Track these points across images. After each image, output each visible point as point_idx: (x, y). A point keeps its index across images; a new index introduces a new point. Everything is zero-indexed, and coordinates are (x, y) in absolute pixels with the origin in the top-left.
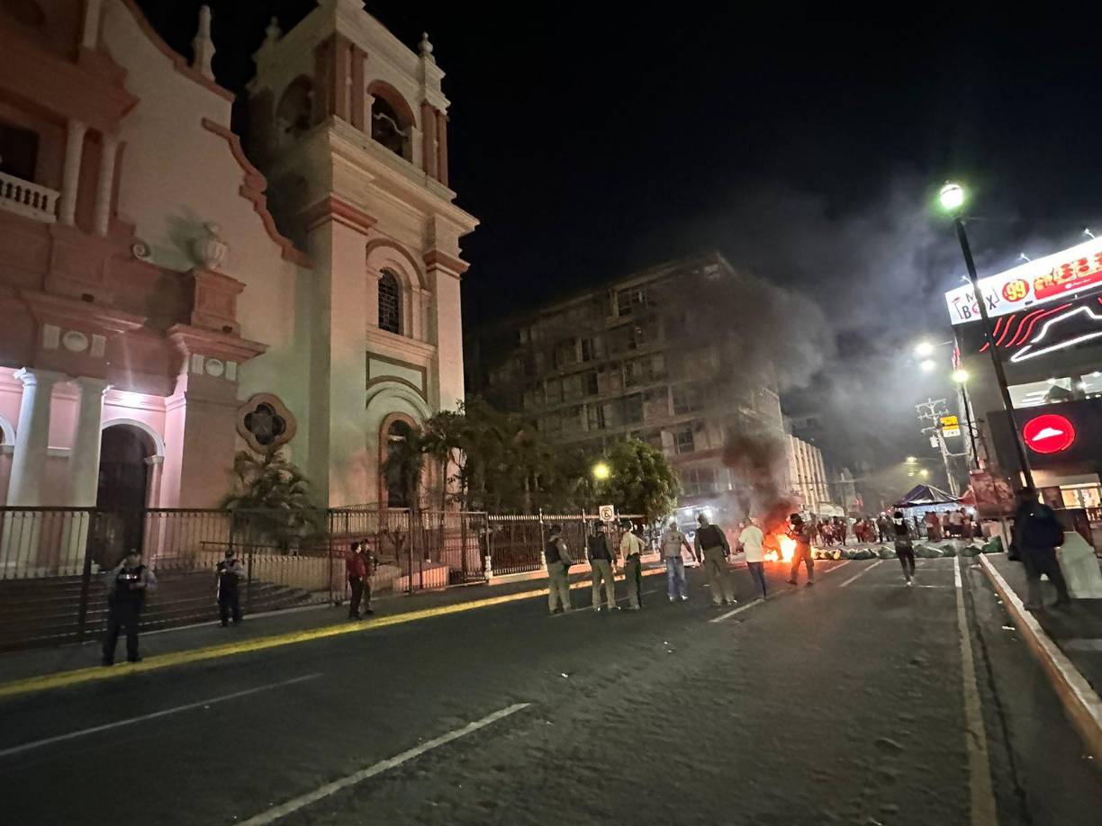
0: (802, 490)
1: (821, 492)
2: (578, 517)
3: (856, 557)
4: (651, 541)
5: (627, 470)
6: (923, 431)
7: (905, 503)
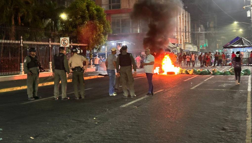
0: (177, 35)
1: (187, 37)
2: (47, 43)
3: (202, 73)
4: (91, 59)
5: (79, 16)
6: (244, 7)
7: (229, 46)
